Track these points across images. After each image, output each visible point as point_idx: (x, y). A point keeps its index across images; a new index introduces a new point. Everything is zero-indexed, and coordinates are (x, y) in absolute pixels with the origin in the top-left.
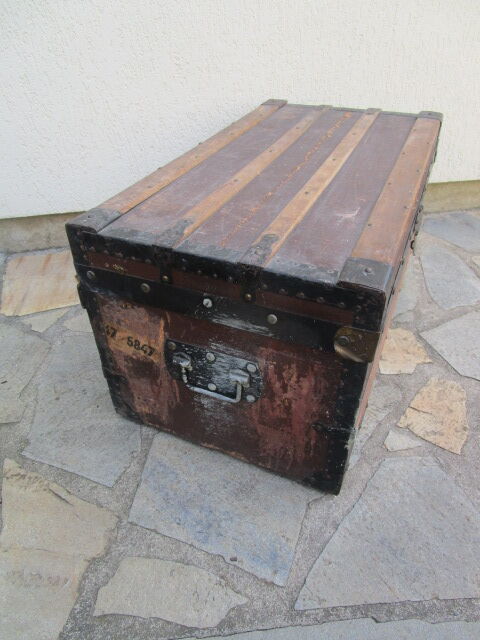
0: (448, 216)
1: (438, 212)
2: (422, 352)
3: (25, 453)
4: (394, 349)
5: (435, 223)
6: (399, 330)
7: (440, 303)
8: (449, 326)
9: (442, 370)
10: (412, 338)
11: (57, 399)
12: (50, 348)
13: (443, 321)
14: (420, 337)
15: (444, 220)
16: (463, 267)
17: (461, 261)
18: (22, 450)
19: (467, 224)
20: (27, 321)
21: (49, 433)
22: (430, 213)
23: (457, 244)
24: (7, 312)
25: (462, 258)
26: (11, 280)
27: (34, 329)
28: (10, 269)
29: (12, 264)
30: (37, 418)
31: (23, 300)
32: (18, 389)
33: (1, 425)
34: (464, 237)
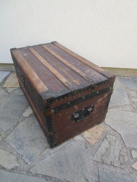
0: (130, 78)
1: (128, 77)
5: (125, 80)
7: (112, 103)
11: (4, 109)
12: (9, 96)
15: (128, 80)
16: (126, 94)
19: (135, 82)
20: (7, 89)
23: (128, 87)
24: (4, 86)
25: (127, 91)
26: (9, 78)
27: (8, 91)
28: (10, 76)
29: (11, 74)
31: (9, 84)
34: (131, 85)
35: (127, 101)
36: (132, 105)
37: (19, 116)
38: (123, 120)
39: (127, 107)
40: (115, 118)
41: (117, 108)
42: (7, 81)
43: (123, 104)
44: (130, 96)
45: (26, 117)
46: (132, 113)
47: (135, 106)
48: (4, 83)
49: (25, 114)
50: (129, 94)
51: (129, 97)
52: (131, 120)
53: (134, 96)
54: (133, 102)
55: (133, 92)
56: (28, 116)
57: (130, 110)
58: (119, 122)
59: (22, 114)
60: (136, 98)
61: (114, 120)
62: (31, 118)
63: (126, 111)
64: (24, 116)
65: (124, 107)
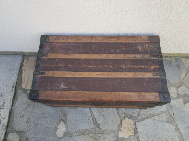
0: (174, 60)
2: (133, 131)
4: (126, 128)
5: (167, 64)
6: (130, 120)
8: (146, 121)
9: (136, 138)
10: (133, 124)
11: (35, 126)
12: (34, 105)
13: (145, 119)
14: (135, 124)
15: (171, 63)
19: (178, 67)
21: (33, 138)
22: (167, 57)
24: (23, 86)
26: (25, 70)
28: (25, 64)
29: (25, 61)
30: (30, 132)
31: (28, 81)
32: (26, 120)
33: (22, 132)
34: (173, 75)
36: (169, 112)
37: (53, 136)
38: (157, 135)
39: (164, 114)
40: (149, 132)
41: (153, 118)
42: (23, 75)
43: (160, 110)
45: (60, 137)
46: (167, 124)
47: (171, 113)
48: (22, 81)
52: (165, 135)
53: (173, 95)
54: (170, 106)
55: (173, 88)
56: (62, 136)
57: (166, 120)
58: (153, 138)
59: (55, 133)
60: (175, 99)
61: (149, 135)
62: (66, 138)
63: (162, 121)
64: (58, 135)
65: (160, 115)
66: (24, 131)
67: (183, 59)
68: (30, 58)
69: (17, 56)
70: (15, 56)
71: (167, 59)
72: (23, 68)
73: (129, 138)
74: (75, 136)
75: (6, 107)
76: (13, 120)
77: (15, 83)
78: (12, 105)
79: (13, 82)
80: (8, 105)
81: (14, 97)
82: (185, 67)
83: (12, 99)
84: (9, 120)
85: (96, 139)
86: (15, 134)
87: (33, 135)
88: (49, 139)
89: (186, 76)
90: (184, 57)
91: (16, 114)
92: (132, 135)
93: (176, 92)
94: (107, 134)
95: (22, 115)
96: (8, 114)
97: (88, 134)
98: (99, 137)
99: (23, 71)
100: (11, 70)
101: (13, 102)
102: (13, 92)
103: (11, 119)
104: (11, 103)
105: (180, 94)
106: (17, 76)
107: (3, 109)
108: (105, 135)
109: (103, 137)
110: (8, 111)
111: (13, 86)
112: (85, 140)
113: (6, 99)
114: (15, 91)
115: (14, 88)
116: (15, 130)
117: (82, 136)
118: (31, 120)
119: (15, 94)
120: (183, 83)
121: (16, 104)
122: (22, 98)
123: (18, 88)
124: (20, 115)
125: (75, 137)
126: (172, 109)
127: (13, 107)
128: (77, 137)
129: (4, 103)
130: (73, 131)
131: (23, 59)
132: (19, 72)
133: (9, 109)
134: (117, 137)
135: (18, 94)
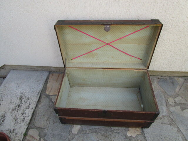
0: (168, 78)
1: (166, 76)
2: (140, 131)
3: (45, 138)
5: (163, 81)
9: (143, 138)
11: (54, 124)
15: (166, 80)
16: (164, 101)
17: (164, 98)
18: (45, 136)
19: (172, 83)
20: (51, 97)
21: (51, 133)
22: (163, 76)
23: (166, 91)
24: (47, 93)
25: (165, 98)
26: (50, 82)
27: (52, 100)
28: (50, 78)
29: (50, 76)
30: (49, 128)
31: (51, 90)
32: (46, 118)
33: (42, 128)
34: (169, 89)
35: (165, 111)
36: (169, 116)
37: (69, 133)
38: (162, 135)
39: (165, 118)
40: (155, 133)
41: (156, 120)
42: (48, 85)
44: (168, 104)
45: (75, 134)
46: (169, 126)
47: (172, 117)
48: (46, 89)
49: (74, 131)
50: (167, 101)
51: (167, 106)
52: (169, 135)
53: (171, 103)
54: (170, 112)
55: (171, 98)
56: (76, 133)
57: (168, 123)
58: (158, 138)
59: (71, 130)
60: (174, 107)
61: (154, 135)
62: (80, 135)
63: (164, 124)
64: (73, 132)
65: (163, 119)
66: (44, 127)
67: (176, 78)
68: (54, 74)
69: (45, 72)
70: (43, 72)
71: (162, 77)
72: (49, 80)
73: (137, 137)
74: (89, 133)
75: (31, 108)
76: (35, 118)
77: (41, 90)
78: (36, 106)
79: (39, 90)
80: (33, 106)
81: (39, 100)
82: (179, 83)
83: (36, 102)
84: (32, 118)
85: (107, 136)
86: (36, 130)
87: (51, 131)
88: (65, 135)
89: (180, 89)
90: (176, 77)
91: (38, 113)
92: (139, 134)
93: (173, 101)
94: (116, 133)
95: (44, 114)
96: (32, 112)
97: (99, 132)
98: (110, 135)
99: (48, 82)
100: (39, 81)
101: (37, 104)
102: (39, 96)
103: (33, 118)
104: (36, 105)
105: (177, 103)
106: (43, 85)
107: (28, 109)
108: (115, 134)
109: (113, 135)
110: (32, 111)
111: (39, 92)
112: (97, 137)
113: (32, 101)
114: (40, 96)
115: (39, 94)
116: (35, 127)
117: (94, 133)
118: (50, 118)
119: (40, 98)
120: (178, 95)
121: (40, 106)
122: (45, 101)
123: (42, 94)
124: (42, 114)
125: (88, 135)
126: (172, 114)
127: (37, 108)
128: (90, 134)
129: (30, 104)
130: (86, 129)
131: (49, 75)
132: (45, 83)
133: (33, 109)
134: (126, 136)
135: (42, 99)
